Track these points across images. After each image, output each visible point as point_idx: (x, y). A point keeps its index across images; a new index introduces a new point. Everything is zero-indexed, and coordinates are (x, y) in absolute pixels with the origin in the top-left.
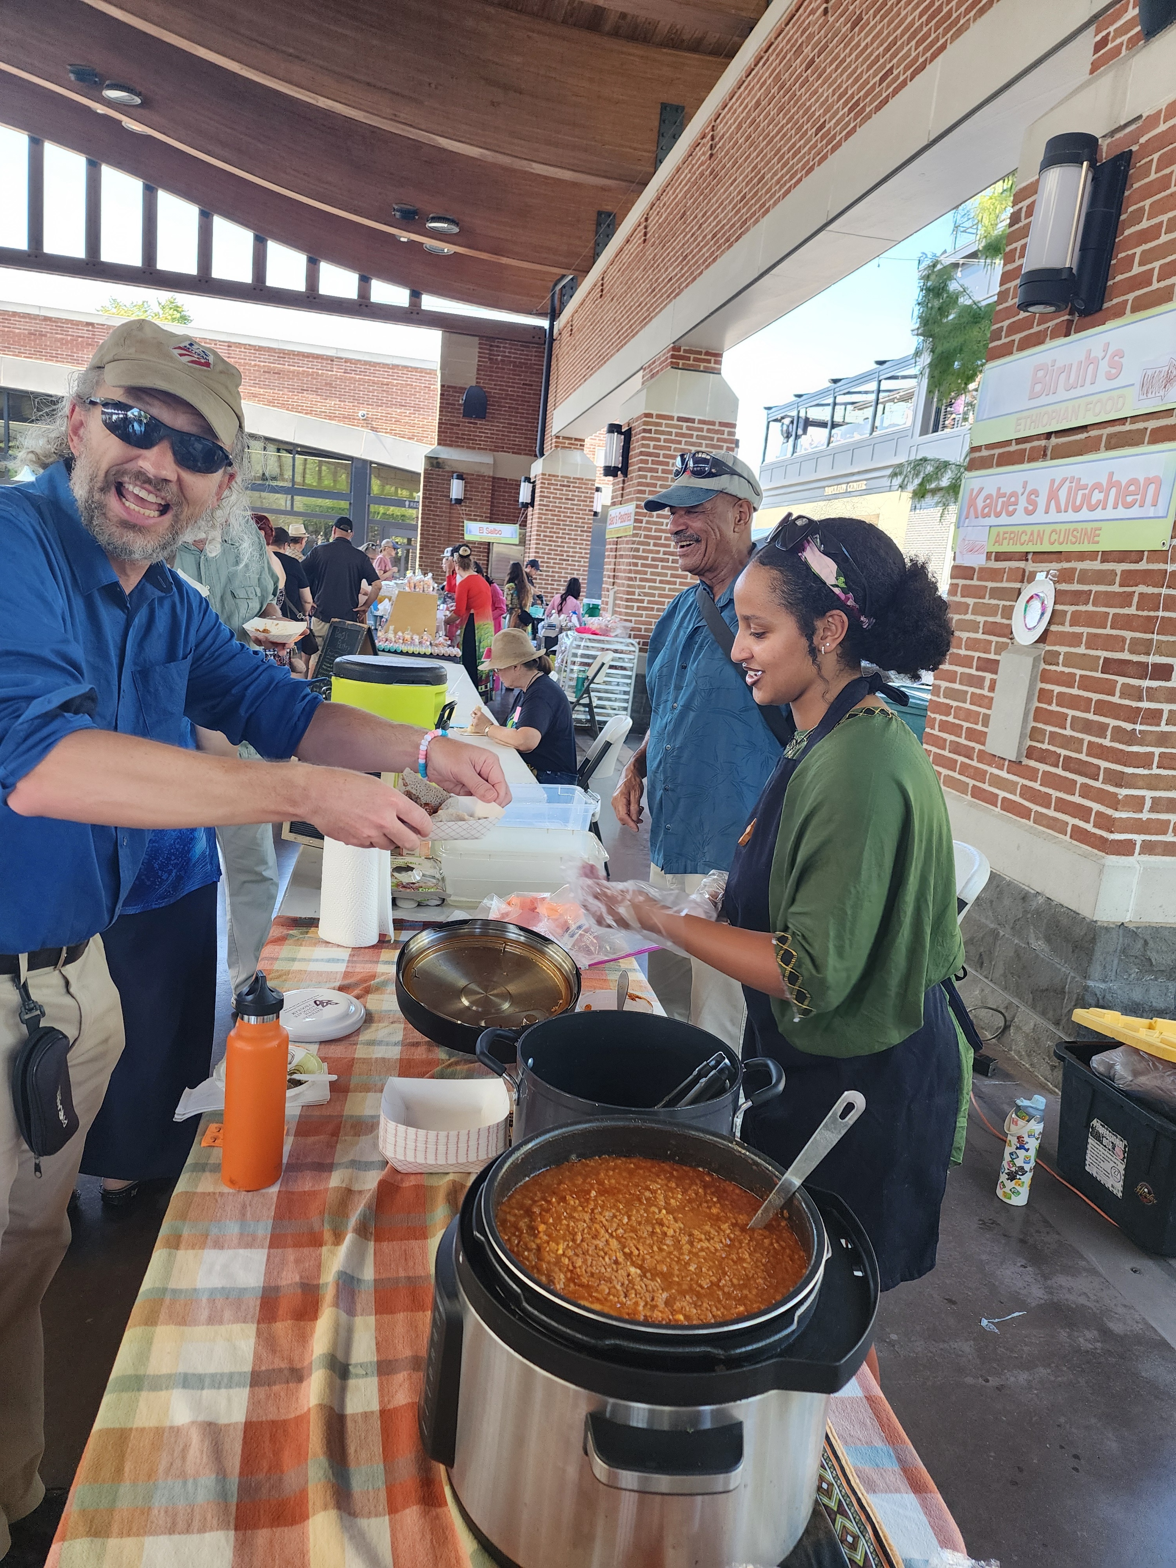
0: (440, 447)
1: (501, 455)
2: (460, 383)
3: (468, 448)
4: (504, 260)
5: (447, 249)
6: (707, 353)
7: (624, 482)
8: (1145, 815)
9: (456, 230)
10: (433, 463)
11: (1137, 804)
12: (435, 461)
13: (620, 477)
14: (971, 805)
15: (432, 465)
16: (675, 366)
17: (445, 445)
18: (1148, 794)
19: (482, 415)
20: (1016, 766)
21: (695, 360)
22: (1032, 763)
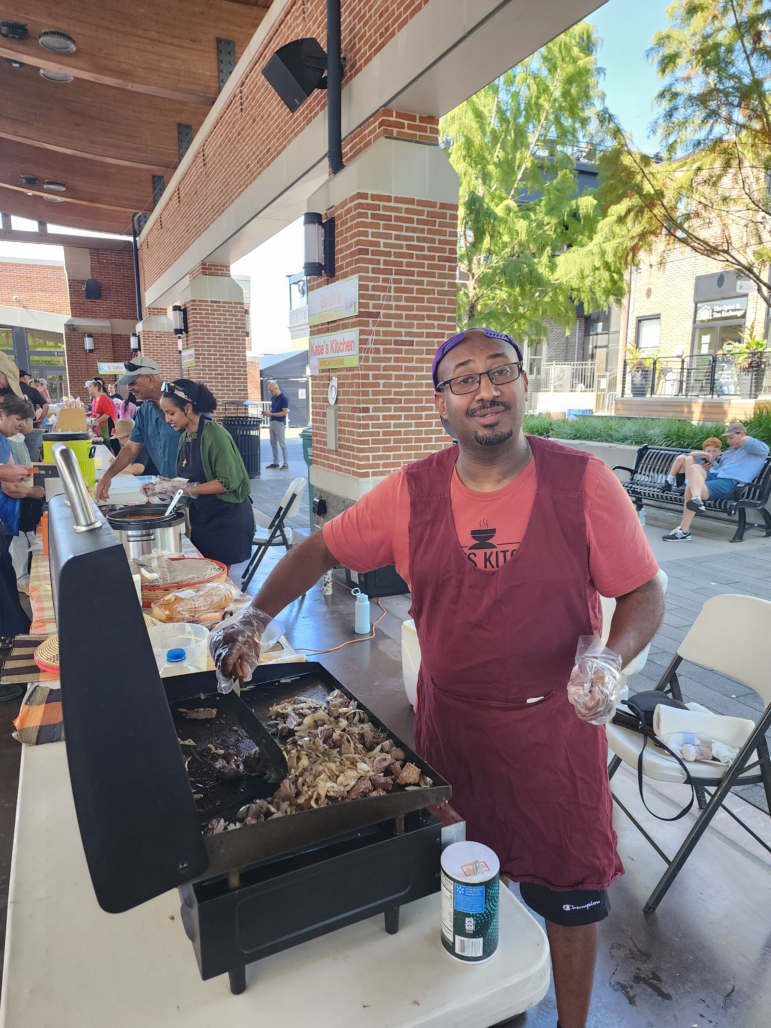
0: (73, 318)
1: (114, 320)
2: (81, 277)
3: (92, 317)
4: (98, 205)
5: (60, 199)
6: (221, 266)
7: (187, 337)
8: (371, 462)
9: (64, 189)
10: (70, 328)
11: (367, 458)
12: (71, 327)
13: (185, 335)
14: (328, 471)
15: (70, 329)
16: (205, 273)
17: (76, 317)
18: (370, 454)
19: (99, 297)
20: (336, 452)
21: (215, 270)
22: (341, 450)
